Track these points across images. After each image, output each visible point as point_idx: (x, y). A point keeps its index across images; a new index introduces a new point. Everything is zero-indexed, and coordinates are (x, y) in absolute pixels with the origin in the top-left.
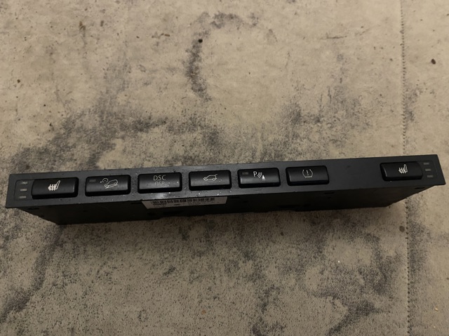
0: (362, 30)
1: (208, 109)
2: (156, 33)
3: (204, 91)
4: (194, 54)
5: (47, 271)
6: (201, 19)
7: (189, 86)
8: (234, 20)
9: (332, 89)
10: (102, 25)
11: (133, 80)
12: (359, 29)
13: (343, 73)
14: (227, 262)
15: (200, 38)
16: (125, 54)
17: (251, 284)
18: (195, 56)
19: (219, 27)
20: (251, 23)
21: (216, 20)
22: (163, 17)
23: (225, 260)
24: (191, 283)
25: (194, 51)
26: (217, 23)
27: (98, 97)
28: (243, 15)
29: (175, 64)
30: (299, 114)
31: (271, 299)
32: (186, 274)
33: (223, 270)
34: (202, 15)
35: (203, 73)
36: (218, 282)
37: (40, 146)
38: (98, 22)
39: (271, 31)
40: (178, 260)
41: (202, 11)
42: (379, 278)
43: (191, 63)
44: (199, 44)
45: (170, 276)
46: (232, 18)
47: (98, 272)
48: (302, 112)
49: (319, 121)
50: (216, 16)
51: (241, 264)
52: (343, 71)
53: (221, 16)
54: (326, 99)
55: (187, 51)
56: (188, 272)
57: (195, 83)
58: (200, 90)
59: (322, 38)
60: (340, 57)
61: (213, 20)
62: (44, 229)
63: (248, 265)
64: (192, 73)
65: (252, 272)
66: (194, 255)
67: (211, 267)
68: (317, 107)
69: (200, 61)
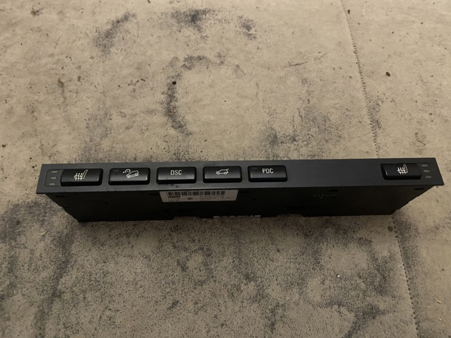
0: (320, 55)
1: (190, 143)
2: (132, 81)
3: (184, 127)
4: (170, 96)
5: (47, 325)
6: (172, 64)
7: (170, 124)
8: (203, 61)
9: (301, 110)
10: (79, 80)
11: (115, 126)
12: (317, 54)
13: (309, 95)
14: (229, 287)
15: (174, 80)
16: (104, 103)
17: (256, 305)
18: (171, 97)
19: (189, 68)
20: (218, 62)
21: (186, 63)
22: (136, 66)
23: (227, 286)
24: (196, 314)
25: (170, 92)
26: (188, 65)
27: (83, 146)
28: (210, 55)
29: (153, 107)
30: (275, 137)
31: (278, 317)
32: (190, 306)
33: (226, 296)
34: (173, 60)
35: (181, 111)
36: (223, 308)
37: (29, 200)
38: (75, 77)
39: (237, 66)
40: (180, 293)
41: (172, 56)
42: (378, 279)
43: (168, 104)
44: (173, 86)
45: (174, 310)
46: (201, 59)
47: (101, 317)
48: (278, 134)
49: (295, 140)
50: (186, 60)
51: (243, 287)
52: (309, 93)
53: (190, 59)
54: (297, 120)
55: (163, 94)
56: (191, 304)
57: (174, 121)
58: (180, 126)
59: (285, 67)
60: (304, 81)
61: (183, 63)
62: (40, 283)
63: (250, 286)
64: (170, 112)
65: (255, 293)
66: (196, 285)
67: (214, 295)
68: (291, 127)
69: (176, 101)
